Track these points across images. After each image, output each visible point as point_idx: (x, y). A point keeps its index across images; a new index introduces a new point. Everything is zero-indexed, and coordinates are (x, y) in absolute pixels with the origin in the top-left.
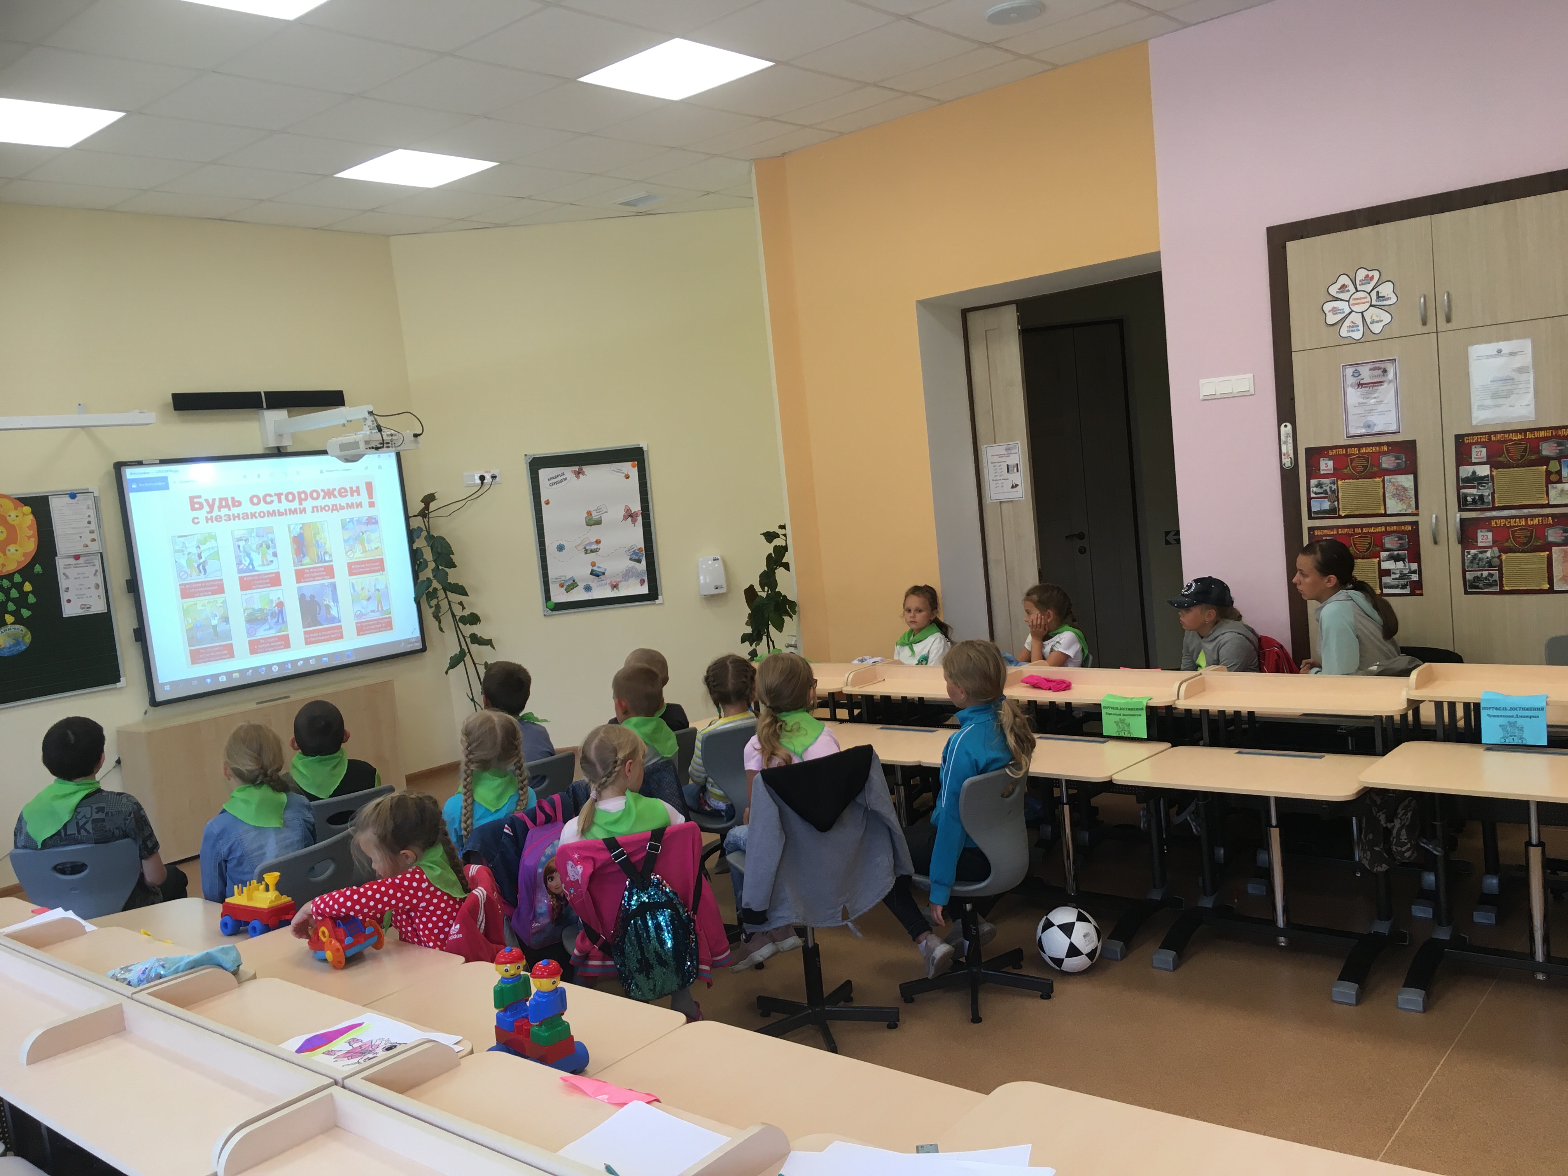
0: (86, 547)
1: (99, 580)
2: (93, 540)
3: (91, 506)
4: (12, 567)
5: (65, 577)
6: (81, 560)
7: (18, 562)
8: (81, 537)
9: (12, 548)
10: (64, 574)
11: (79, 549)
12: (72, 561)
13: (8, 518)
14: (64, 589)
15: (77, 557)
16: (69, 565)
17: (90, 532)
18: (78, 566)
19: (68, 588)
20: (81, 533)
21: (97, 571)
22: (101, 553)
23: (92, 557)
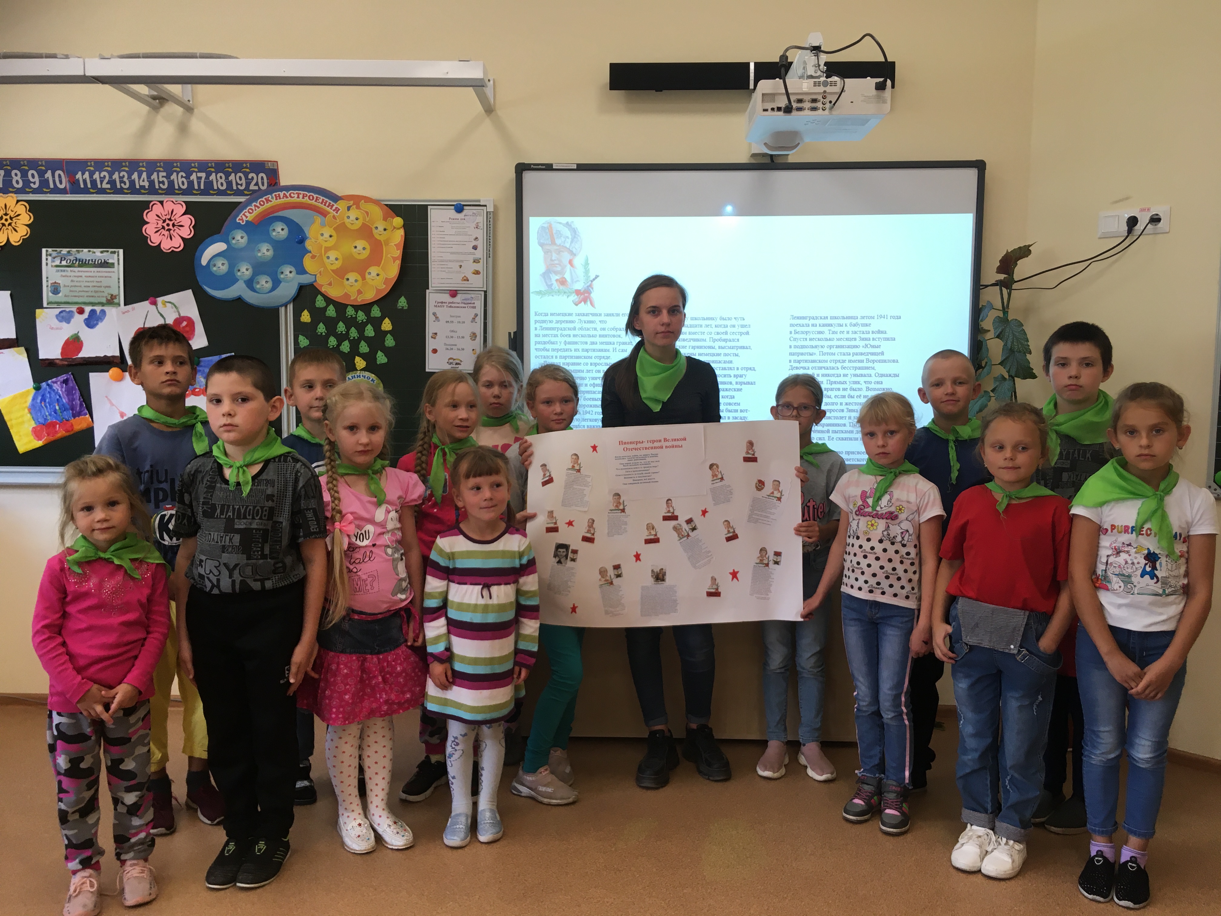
0: (465, 280)
1: (478, 328)
2: (477, 273)
3: (481, 225)
4: (370, 296)
5: (434, 318)
6: (458, 299)
7: (378, 291)
8: (461, 266)
9: (373, 270)
10: (434, 314)
11: (455, 283)
12: (446, 298)
13: (374, 231)
14: (431, 335)
15: (454, 294)
16: (442, 303)
17: (474, 262)
18: (453, 305)
19: (436, 334)
20: (462, 261)
21: (476, 315)
22: (485, 292)
23: (473, 296)
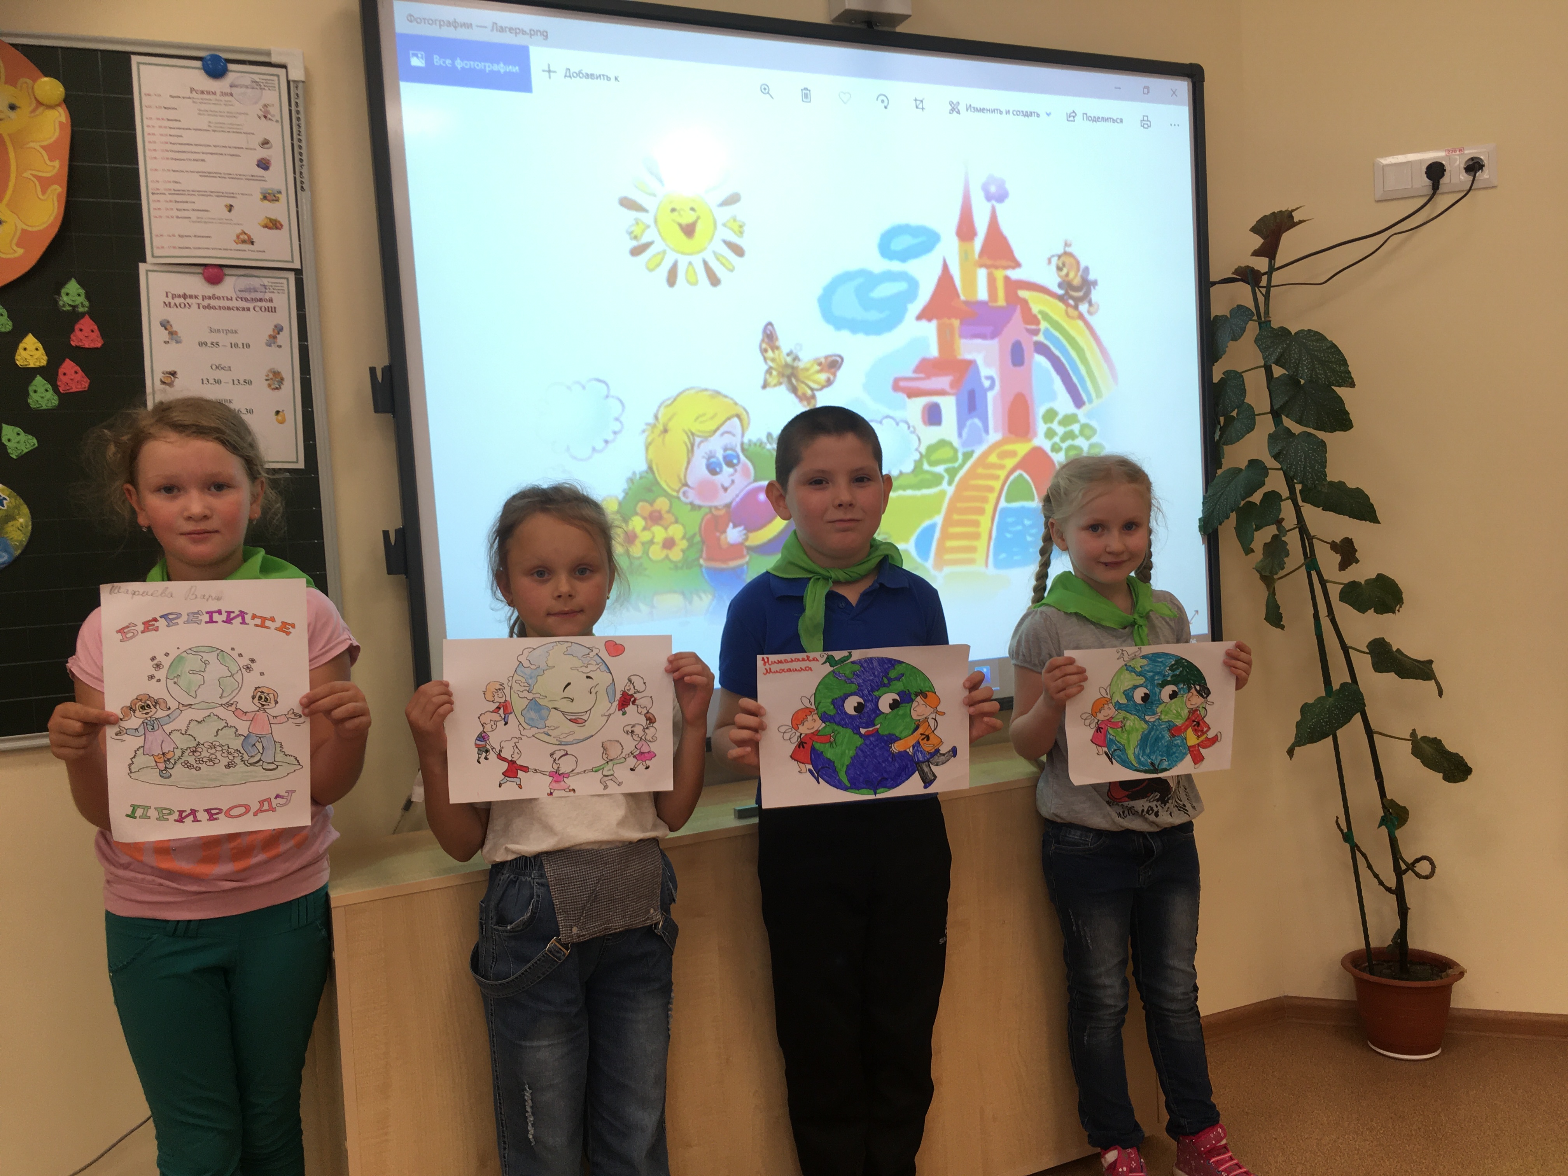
0: (244, 242)
1: (286, 360)
2: (274, 225)
3: (274, 111)
5: (165, 335)
6: (229, 286)
8: (230, 208)
10: (165, 324)
11: (219, 247)
12: (195, 284)
14: (158, 376)
15: (213, 274)
16: (185, 296)
17: (265, 198)
18: (213, 303)
19: (173, 374)
20: (232, 196)
21: (279, 329)
22: (298, 273)
23: (266, 281)
